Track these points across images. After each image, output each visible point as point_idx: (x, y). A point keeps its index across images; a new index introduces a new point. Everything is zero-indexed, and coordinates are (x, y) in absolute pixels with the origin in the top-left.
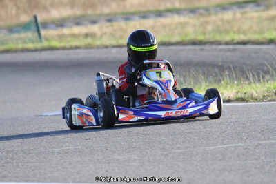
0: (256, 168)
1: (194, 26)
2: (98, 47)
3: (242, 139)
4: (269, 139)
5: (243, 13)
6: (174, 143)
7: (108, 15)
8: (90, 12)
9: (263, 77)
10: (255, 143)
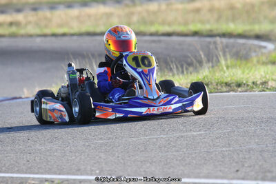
0: (177, 160)
1: (119, 16)
3: (164, 130)
4: (191, 131)
5: (168, 5)
6: (97, 134)
7: (33, 4)
9: (187, 69)
10: (178, 135)
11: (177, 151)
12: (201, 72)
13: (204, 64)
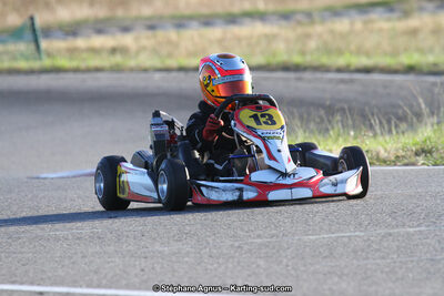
0: (382, 272)
1: (287, 41)
2: (131, 70)
3: (360, 224)
4: (404, 225)
5: (366, 23)
6: (252, 228)
7: (150, 18)
8: (120, 13)
9: (396, 126)
10: (382, 231)
11: (383, 258)
12: (420, 130)
13: (426, 119)
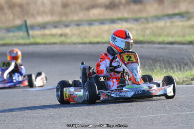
2: (69, 44)
3: (166, 111)
4: (185, 111)
5: (171, 22)
6: (118, 112)
7: (77, 21)
8: (64, 19)
9: (184, 68)
10: (176, 114)
